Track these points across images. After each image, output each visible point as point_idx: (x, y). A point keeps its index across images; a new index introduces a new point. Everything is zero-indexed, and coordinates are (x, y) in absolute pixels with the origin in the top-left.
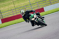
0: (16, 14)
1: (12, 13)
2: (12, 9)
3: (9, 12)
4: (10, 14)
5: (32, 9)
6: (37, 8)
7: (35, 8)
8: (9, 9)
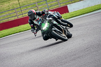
3: (10, 12)
5: (48, 7)
7: (54, 7)
8: (10, 7)
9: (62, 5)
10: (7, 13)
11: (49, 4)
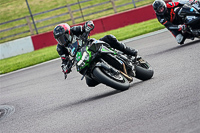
0: (81, 20)
1: (68, 17)
2: (69, 2)
3: (59, 12)
10: (53, 14)
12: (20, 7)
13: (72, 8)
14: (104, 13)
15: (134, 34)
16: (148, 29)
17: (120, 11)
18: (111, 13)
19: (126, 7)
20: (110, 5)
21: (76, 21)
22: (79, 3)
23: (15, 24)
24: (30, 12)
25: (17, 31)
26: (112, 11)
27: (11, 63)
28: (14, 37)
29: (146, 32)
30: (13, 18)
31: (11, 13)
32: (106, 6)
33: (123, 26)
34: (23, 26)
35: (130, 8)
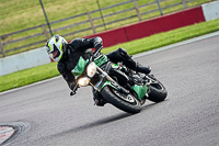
0: (103, 28)
1: (89, 25)
2: (89, 9)
3: (79, 20)
4: (82, 27)
6: (176, 8)
7: (172, 9)
8: (79, 9)
9: (191, 5)
10: (72, 22)
11: (161, 4)
12: (36, 15)
13: (93, 16)
14: (128, 21)
15: (160, 44)
16: (176, 39)
17: (145, 18)
18: (135, 21)
19: (151, 15)
20: (134, 12)
21: (97, 29)
22: (100, 10)
23: (30, 33)
24: (47, 20)
25: (33, 41)
26: (136, 19)
27: (26, 75)
28: (29, 47)
29: (173, 42)
30: (29, 26)
31: (26, 22)
32: (129, 14)
33: (148, 35)
34: (39, 35)
35: (156, 15)
